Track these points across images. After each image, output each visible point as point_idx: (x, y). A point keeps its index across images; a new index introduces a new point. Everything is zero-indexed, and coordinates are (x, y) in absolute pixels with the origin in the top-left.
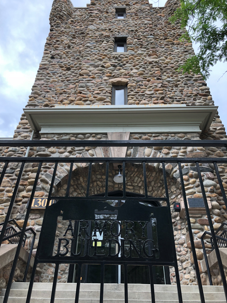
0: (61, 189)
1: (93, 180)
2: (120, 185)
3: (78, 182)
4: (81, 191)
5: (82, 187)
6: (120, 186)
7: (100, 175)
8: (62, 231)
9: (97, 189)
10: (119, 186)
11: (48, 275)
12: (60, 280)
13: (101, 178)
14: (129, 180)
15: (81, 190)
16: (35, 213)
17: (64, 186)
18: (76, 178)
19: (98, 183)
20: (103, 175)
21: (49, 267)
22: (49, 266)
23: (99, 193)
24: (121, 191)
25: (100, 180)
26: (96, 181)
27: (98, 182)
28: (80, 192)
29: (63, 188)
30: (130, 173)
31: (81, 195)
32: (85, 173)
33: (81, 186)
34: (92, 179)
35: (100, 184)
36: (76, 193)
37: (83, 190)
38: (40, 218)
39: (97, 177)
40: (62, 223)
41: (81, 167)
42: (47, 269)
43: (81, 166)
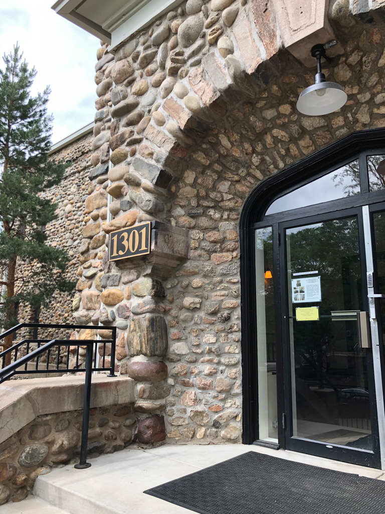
0: (178, 188)
1: (258, 130)
2: (349, 115)
3: (218, 152)
4: (237, 174)
5: (236, 160)
6: (351, 119)
7: (272, 107)
8: (206, 294)
9: (279, 153)
10: (346, 118)
11: (184, 407)
12: (220, 414)
13: (280, 116)
14: (378, 83)
15: (237, 169)
16: (128, 267)
17: (186, 175)
18: (210, 143)
19: (275, 135)
20: (280, 105)
21: (185, 389)
22: (185, 386)
23: (289, 161)
24: (360, 132)
25: (278, 122)
26: (265, 131)
27: (275, 132)
28: (236, 178)
29: (184, 182)
30: (373, 56)
31: (243, 182)
32: (227, 119)
33: (233, 161)
34: (254, 128)
35: (283, 133)
36: (226, 183)
37: (242, 169)
38: (137, 278)
39: (264, 118)
40: (202, 274)
41: (202, 109)
42: (179, 393)
43: (202, 106)
